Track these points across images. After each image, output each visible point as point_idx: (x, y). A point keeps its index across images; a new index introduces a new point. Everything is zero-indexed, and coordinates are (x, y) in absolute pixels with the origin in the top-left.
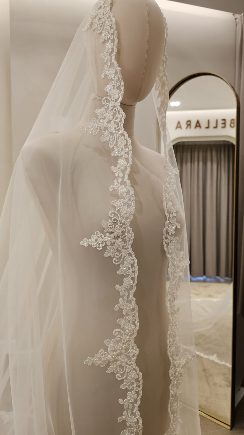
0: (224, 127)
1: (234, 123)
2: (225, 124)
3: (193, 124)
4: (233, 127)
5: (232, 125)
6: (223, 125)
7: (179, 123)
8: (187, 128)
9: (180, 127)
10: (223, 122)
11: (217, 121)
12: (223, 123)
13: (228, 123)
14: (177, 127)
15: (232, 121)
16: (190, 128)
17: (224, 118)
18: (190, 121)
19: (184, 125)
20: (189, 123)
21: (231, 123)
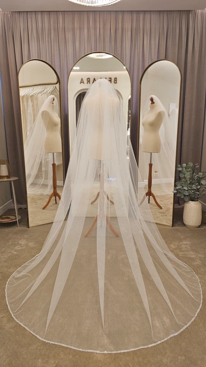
1: (116, 81)
2: (111, 81)
3: (91, 81)
4: (116, 83)
7: (82, 79)
8: (87, 83)
9: (83, 82)
10: (110, 79)
13: (113, 80)
14: (81, 82)
16: (90, 83)
17: (110, 77)
18: (89, 78)
19: (85, 81)
20: (88, 80)
21: (115, 80)
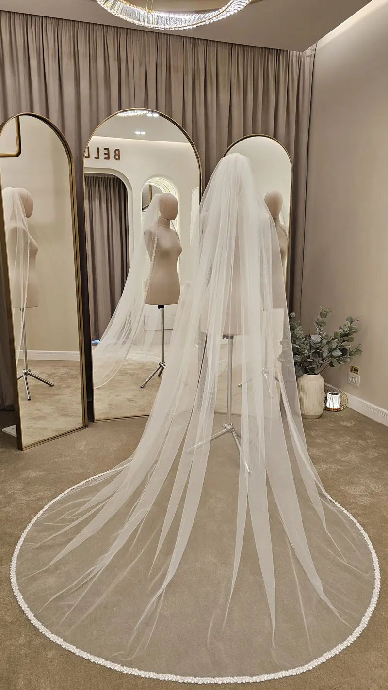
0: (108, 158)
1: (119, 155)
2: (108, 154)
4: (119, 159)
5: (117, 157)
6: (106, 156)
10: (106, 152)
11: (98, 148)
12: (105, 154)
13: (112, 154)
15: (117, 152)
17: (107, 147)
21: (116, 154)
